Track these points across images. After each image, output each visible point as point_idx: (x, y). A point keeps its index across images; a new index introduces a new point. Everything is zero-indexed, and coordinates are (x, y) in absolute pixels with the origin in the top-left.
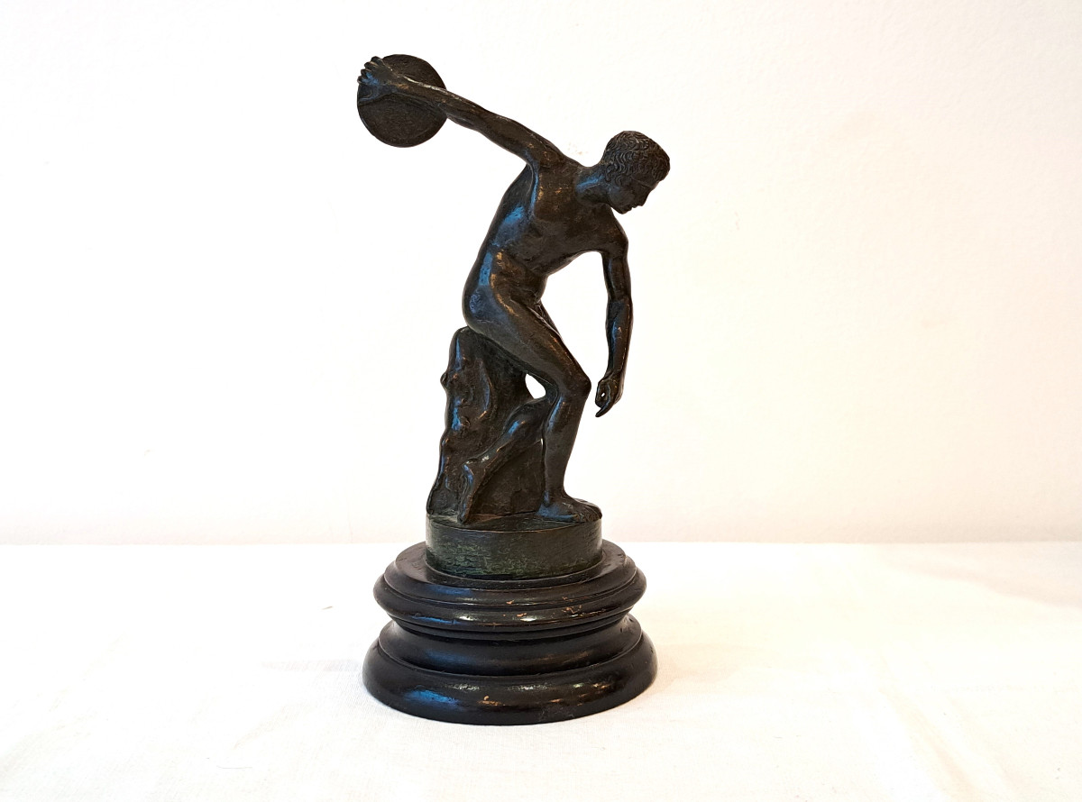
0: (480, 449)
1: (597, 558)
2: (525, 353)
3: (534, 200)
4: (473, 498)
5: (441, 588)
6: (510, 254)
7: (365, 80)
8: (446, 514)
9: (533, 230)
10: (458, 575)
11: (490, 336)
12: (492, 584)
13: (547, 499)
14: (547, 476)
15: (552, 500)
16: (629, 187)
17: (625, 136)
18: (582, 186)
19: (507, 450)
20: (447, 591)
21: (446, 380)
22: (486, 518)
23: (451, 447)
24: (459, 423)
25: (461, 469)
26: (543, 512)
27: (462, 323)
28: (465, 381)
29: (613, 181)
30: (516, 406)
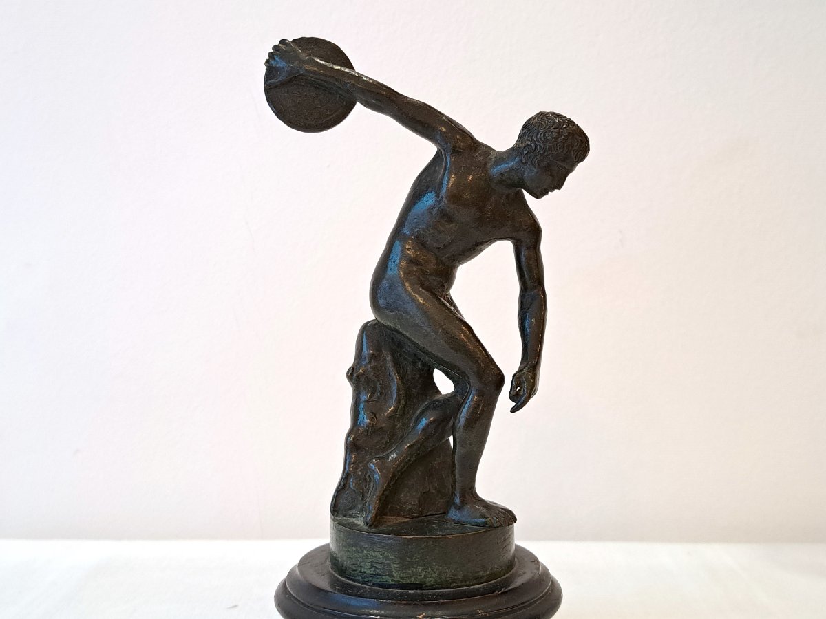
0: (387, 447)
1: (510, 565)
2: (435, 344)
3: (445, 186)
4: (380, 500)
5: (345, 599)
6: (420, 243)
7: (272, 62)
8: (351, 516)
9: (446, 216)
10: (365, 583)
11: (399, 328)
12: (401, 594)
13: (457, 500)
14: (457, 476)
15: (463, 502)
16: (548, 168)
17: (542, 116)
18: (495, 171)
19: (415, 447)
20: (353, 602)
21: (352, 375)
22: (393, 520)
23: (356, 445)
24: (365, 420)
25: (366, 467)
26: (454, 514)
27: (369, 315)
28: (371, 375)
29: (529, 163)
30: (424, 402)
